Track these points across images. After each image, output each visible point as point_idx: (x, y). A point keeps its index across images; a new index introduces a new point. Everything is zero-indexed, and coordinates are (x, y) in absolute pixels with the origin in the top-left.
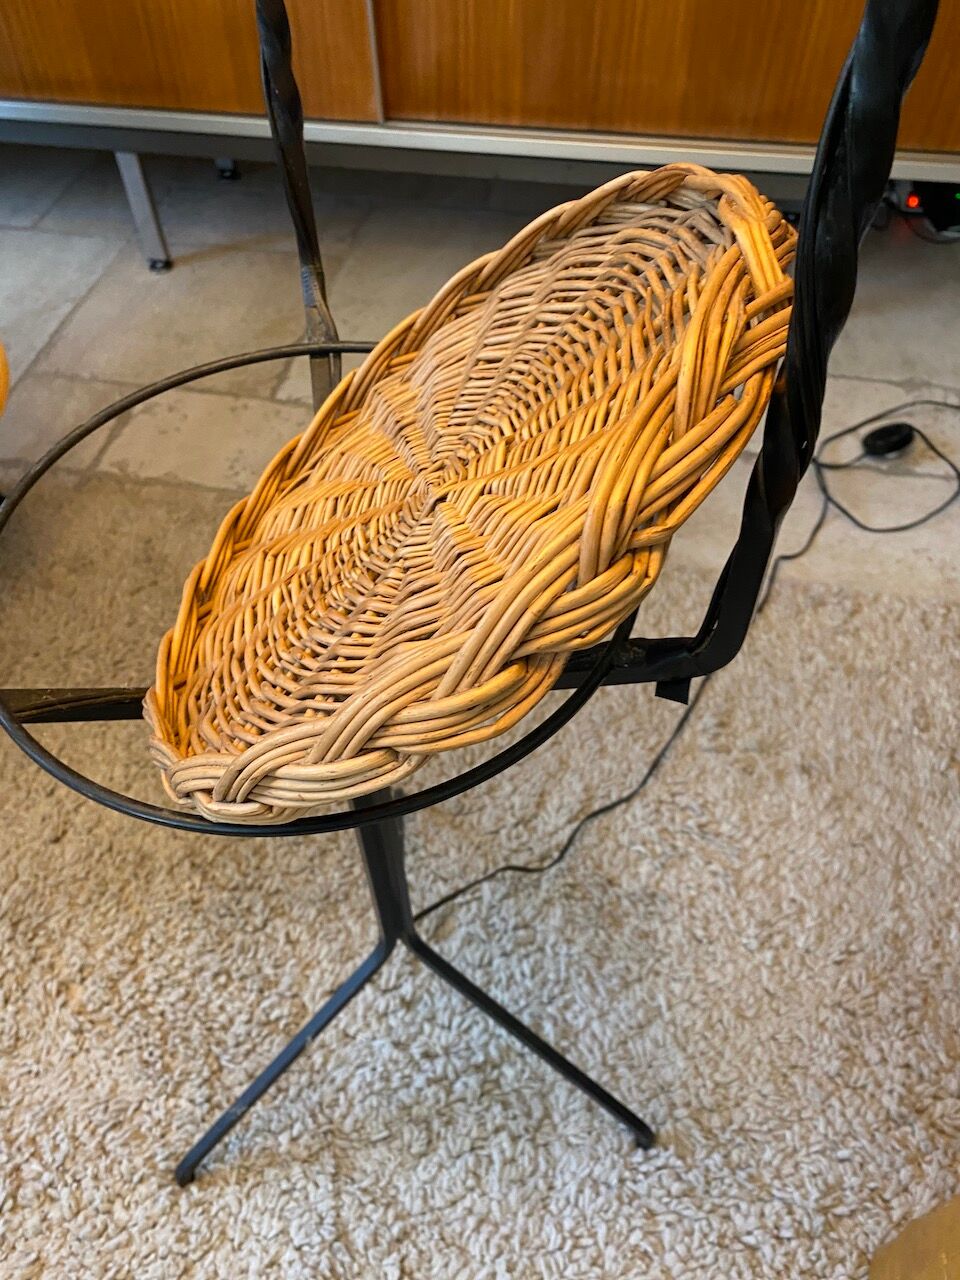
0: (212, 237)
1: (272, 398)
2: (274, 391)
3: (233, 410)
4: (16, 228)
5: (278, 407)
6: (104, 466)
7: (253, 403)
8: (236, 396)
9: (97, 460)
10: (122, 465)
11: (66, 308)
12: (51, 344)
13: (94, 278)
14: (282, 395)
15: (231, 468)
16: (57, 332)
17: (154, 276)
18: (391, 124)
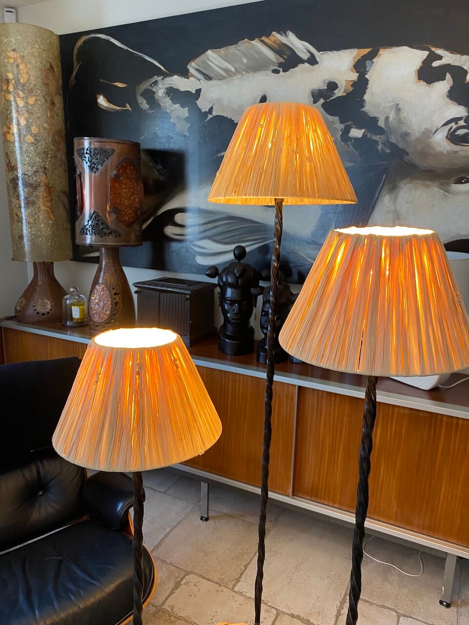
0: (225, 510)
1: (232, 589)
2: (234, 586)
3: (217, 591)
4: (159, 492)
5: (234, 594)
6: (166, 606)
7: (225, 590)
8: (220, 585)
9: (164, 603)
10: (172, 607)
11: (168, 530)
12: (160, 544)
13: (180, 518)
14: (236, 589)
15: (211, 619)
16: (163, 539)
17: (201, 522)
18: (294, 497)
